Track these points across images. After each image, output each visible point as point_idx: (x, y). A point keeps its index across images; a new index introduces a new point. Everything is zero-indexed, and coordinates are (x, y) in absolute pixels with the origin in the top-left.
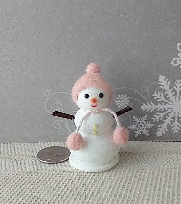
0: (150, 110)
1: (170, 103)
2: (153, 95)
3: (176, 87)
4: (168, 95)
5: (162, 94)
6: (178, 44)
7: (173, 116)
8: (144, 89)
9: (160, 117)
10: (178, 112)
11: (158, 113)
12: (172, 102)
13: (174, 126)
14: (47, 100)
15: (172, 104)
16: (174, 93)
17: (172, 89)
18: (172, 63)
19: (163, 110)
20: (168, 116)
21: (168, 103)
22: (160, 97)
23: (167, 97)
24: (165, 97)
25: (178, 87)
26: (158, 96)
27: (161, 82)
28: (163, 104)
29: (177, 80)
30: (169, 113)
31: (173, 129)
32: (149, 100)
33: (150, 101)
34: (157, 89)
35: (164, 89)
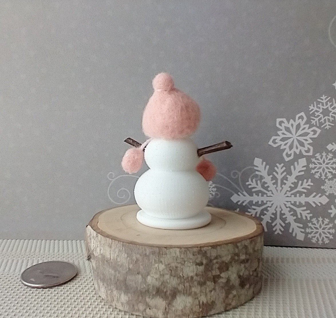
0: (243, 202)
1: (269, 194)
2: (247, 183)
3: (277, 173)
4: (266, 183)
5: (259, 182)
6: (278, 119)
7: (274, 212)
8: (235, 174)
9: (257, 213)
10: (280, 206)
11: (253, 207)
12: (272, 193)
13: (276, 224)
14: (110, 184)
15: (272, 195)
16: (274, 181)
17: (271, 176)
18: (271, 143)
19: (260, 203)
20: (268, 211)
21: (267, 194)
22: (256, 186)
23: (266, 186)
24: (263, 186)
25: (279, 173)
26: (254, 185)
27: (257, 167)
28: (260, 194)
29: (278, 164)
30: (268, 207)
31: (274, 229)
32: (241, 189)
33: (243, 190)
34: (252, 175)
35: (261, 176)
